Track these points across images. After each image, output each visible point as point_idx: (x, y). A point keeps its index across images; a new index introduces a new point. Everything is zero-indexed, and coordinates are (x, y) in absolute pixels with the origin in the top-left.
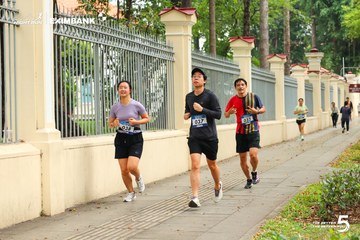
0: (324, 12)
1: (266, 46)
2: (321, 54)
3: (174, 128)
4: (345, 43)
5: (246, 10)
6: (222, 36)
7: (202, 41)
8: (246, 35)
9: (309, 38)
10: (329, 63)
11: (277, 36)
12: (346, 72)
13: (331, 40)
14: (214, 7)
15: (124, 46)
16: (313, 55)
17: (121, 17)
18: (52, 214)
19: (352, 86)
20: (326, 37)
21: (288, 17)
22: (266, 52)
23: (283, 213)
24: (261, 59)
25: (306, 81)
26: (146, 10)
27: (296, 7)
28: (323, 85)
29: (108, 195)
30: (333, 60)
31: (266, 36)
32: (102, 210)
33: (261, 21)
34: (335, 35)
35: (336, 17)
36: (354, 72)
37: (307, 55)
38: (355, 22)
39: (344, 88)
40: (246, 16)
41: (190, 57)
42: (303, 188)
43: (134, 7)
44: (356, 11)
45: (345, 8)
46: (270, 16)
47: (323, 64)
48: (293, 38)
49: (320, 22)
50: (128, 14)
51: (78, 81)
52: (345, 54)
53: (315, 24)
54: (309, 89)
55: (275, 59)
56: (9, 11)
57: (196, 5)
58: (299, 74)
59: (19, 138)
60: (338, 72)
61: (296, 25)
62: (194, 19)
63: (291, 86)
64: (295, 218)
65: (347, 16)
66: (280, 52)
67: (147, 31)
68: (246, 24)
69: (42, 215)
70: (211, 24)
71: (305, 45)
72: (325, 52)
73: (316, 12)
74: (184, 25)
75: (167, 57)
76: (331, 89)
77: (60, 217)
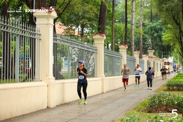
0: (155, 35)
1: (133, 47)
2: (154, 51)
3: (97, 77)
4: (163, 47)
5: (126, 34)
6: (117, 43)
7: (110, 45)
8: (125, 43)
9: (150, 44)
10: (157, 54)
11: (137, 43)
12: (164, 57)
13: (158, 45)
14: (114, 33)
15: (80, 47)
16: (151, 51)
17: (79, 35)
18: (51, 107)
19: (165, 63)
20: (156, 44)
21: (142, 37)
22: (133, 50)
23: (135, 109)
24: (131, 52)
25: (148, 61)
26: (89, 34)
27: (145, 33)
28: (154, 62)
29: (71, 101)
30: (159, 53)
31: (133, 43)
32: (69, 106)
33: (132, 38)
34: (160, 44)
35: (160, 37)
36: (167, 57)
37: (148, 51)
38: (167, 39)
39: (162, 63)
40: (126, 36)
41: (103, 51)
42: (143, 100)
43: (84, 32)
44: (167, 35)
45: (163, 34)
46: (135, 36)
47: (154, 54)
48: (144, 44)
49: (153, 39)
50: (82, 34)
51: (63, 59)
52: (163, 51)
53: (152, 39)
54: (149, 63)
55: (136, 52)
56: (37, 34)
57: (107, 32)
58: (145, 58)
59: (40, 79)
60: (160, 57)
61: (145, 39)
62: (105, 37)
63: (142, 62)
64: (139, 111)
65: (164, 37)
66: (138, 50)
67: (88, 41)
68: (126, 39)
69: (48, 107)
70: (112, 39)
71: (148, 47)
72: (155, 50)
73: (152, 35)
74: (101, 40)
75: (95, 51)
76: (157, 64)
77: (54, 108)
